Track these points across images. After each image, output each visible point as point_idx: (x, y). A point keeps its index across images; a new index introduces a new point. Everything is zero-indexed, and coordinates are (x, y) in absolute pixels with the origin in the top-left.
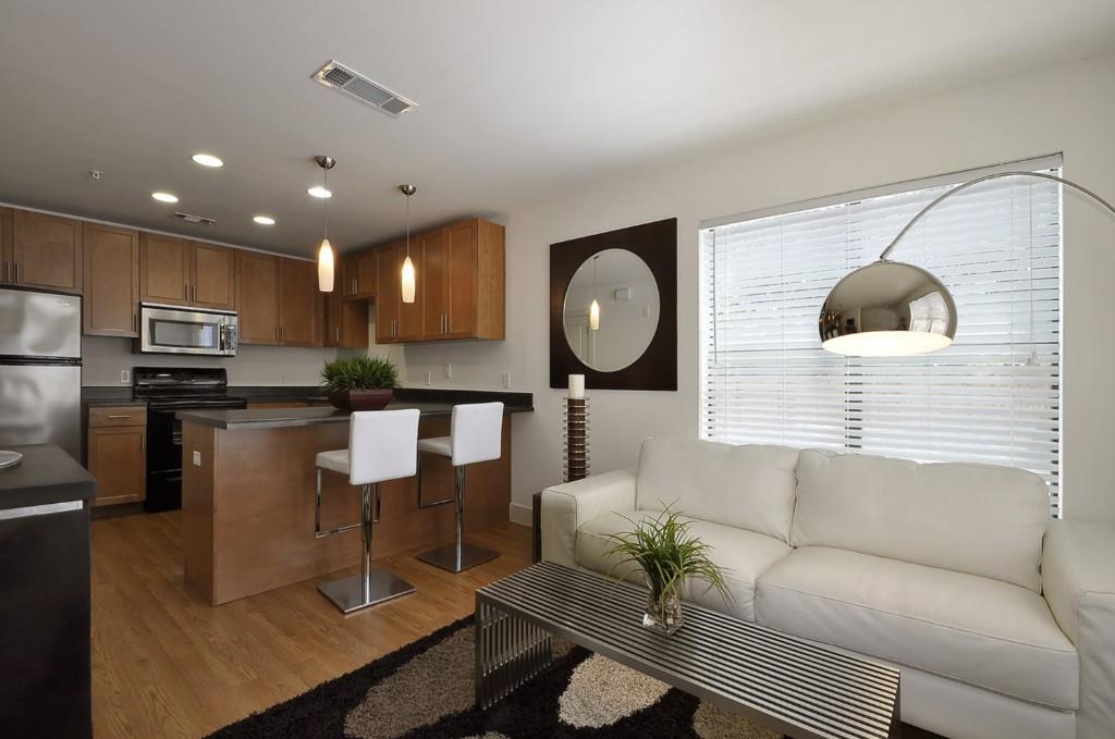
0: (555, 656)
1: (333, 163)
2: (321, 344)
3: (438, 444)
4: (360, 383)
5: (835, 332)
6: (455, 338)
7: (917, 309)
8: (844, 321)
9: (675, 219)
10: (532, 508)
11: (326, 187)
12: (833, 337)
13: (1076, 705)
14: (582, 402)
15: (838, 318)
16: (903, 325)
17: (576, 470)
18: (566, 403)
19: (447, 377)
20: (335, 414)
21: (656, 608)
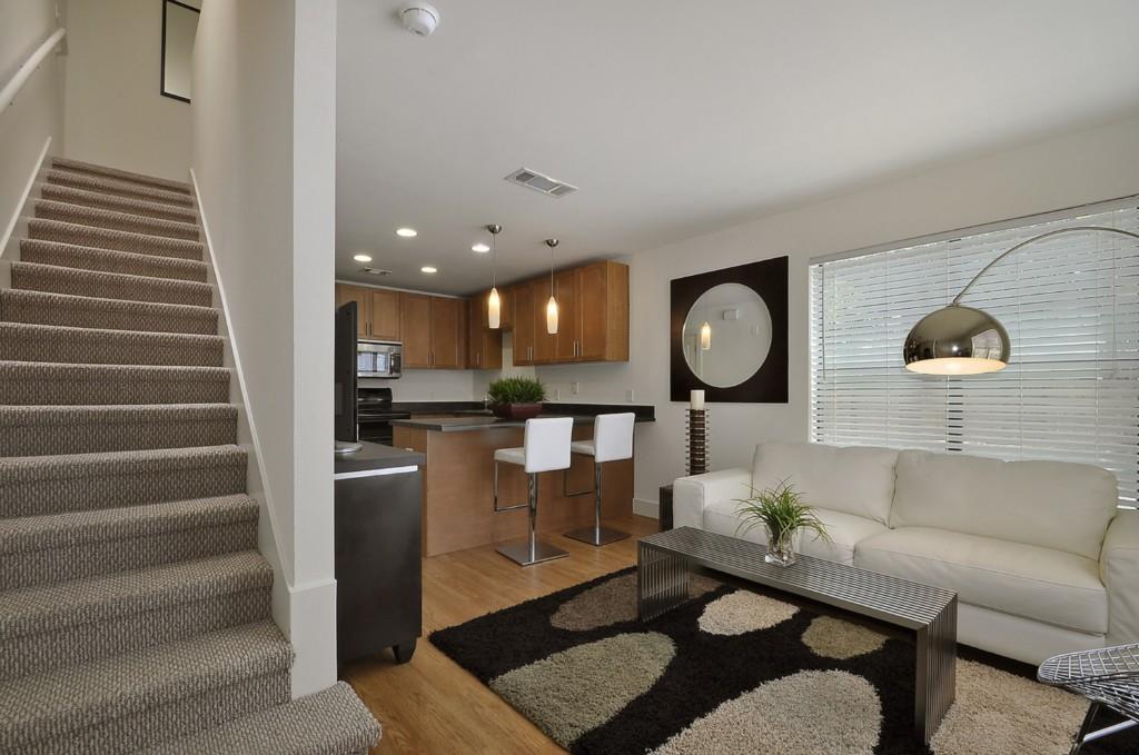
0: (691, 598)
1: (500, 228)
2: (463, 367)
3: (584, 447)
4: (520, 397)
5: (916, 357)
6: (586, 360)
7: (977, 342)
8: (922, 350)
9: (786, 258)
11: (486, 244)
12: (914, 361)
13: (1105, 630)
14: (703, 412)
15: (918, 347)
16: (966, 353)
17: (697, 467)
18: (688, 413)
19: (575, 393)
20: (497, 422)
21: (775, 550)
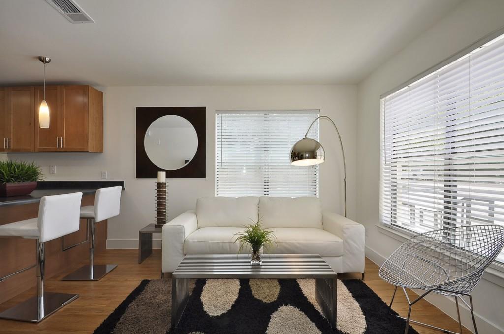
6: (69, 151)
9: (205, 107)
10: (138, 240)
13: (343, 254)
14: (165, 184)
15: (298, 154)
17: (161, 216)
18: (156, 185)
21: (255, 257)
